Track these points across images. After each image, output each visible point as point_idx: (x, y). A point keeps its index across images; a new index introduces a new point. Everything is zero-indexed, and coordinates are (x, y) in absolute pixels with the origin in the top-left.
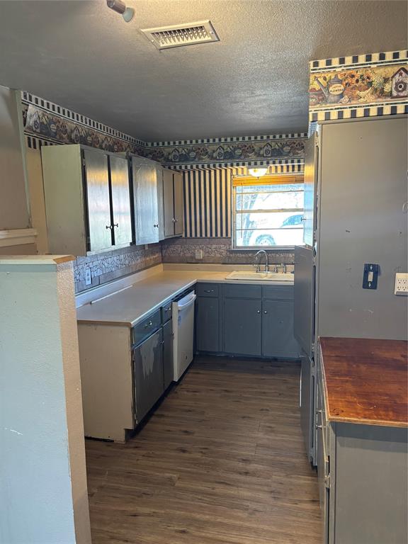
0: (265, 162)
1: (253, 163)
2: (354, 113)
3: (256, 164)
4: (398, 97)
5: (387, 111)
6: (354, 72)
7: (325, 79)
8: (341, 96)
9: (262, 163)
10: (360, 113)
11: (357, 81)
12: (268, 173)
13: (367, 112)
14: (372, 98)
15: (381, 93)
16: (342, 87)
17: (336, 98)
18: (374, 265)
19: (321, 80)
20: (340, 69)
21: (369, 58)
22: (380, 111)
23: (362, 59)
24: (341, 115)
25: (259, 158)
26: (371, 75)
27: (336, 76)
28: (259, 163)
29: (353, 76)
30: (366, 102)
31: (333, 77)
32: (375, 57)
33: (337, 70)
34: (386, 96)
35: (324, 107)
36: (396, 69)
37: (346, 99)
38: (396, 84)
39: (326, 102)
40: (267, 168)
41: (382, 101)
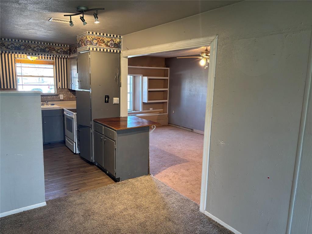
0: (37, 54)
1: (31, 54)
2: (100, 50)
3: (32, 54)
4: (111, 47)
5: (109, 51)
6: (100, 38)
7: (92, 38)
8: (97, 44)
9: (35, 54)
10: (102, 50)
11: (101, 40)
12: (38, 58)
13: (104, 50)
14: (105, 46)
15: (107, 45)
16: (97, 41)
17: (95, 44)
18: (107, 96)
19: (91, 38)
20: (96, 36)
21: (103, 34)
22: (107, 50)
23: (102, 34)
24: (97, 49)
25: (34, 52)
26: (104, 39)
27: (95, 38)
28: (34, 54)
29: (99, 39)
30: (103, 47)
31: (94, 38)
32: (105, 35)
33: (95, 36)
34: (108, 46)
35: (92, 46)
36: (111, 39)
37: (98, 45)
38: (111, 43)
39: (92, 45)
40: (37, 57)
41: (107, 47)
